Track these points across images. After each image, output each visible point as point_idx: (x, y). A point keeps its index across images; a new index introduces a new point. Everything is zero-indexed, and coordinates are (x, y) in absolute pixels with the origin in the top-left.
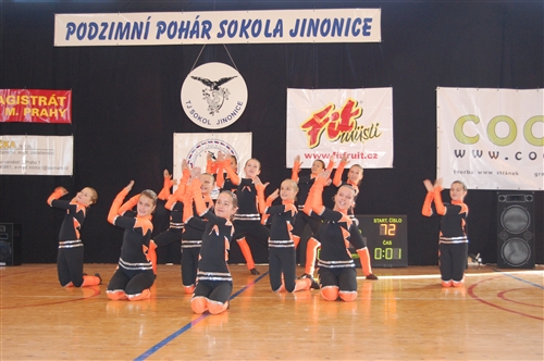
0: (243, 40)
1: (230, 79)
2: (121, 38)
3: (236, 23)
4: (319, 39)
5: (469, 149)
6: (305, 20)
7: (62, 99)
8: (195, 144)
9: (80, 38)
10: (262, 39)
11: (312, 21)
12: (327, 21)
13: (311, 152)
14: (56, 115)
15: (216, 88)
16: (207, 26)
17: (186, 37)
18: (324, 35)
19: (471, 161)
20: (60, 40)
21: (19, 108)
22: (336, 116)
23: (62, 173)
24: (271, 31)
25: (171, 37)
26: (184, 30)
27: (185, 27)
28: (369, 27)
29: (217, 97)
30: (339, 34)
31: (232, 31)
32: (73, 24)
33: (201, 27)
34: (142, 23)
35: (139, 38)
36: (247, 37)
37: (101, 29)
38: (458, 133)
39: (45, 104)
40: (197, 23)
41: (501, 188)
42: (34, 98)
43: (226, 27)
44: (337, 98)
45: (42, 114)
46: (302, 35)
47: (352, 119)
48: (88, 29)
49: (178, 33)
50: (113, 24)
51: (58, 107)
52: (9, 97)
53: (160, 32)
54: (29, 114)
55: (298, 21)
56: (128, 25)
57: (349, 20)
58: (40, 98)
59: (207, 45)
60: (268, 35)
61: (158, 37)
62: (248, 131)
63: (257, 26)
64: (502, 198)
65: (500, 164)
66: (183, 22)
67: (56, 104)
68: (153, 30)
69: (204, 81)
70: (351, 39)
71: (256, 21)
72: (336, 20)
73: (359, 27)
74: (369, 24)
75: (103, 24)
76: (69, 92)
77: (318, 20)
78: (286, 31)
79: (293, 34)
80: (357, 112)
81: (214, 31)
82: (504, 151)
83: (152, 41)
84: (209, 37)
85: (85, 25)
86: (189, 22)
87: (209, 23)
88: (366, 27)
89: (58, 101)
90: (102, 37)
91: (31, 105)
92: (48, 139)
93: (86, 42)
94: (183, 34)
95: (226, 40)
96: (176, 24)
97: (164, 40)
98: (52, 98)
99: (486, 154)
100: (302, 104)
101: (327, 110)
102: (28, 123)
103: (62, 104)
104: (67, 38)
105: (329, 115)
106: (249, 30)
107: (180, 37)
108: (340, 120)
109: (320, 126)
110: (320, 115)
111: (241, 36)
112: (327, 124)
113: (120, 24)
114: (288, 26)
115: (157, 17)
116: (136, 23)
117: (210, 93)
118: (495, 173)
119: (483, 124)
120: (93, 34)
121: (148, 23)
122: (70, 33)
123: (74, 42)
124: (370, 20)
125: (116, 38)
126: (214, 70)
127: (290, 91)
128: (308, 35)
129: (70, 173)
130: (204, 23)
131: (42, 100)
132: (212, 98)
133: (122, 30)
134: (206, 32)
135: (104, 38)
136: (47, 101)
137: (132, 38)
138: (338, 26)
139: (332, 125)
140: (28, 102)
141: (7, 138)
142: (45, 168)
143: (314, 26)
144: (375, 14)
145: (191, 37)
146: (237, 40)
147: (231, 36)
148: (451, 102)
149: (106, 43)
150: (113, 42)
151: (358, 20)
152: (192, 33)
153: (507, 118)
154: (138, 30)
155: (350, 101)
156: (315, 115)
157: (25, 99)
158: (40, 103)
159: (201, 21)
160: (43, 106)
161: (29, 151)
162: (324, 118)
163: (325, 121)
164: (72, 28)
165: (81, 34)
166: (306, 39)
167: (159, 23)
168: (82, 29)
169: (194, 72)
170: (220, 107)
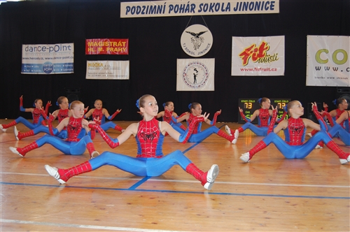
0: (211, 13)
1: (204, 32)
2: (152, 13)
3: (207, 5)
4: (248, 12)
5: (323, 66)
6: (241, 3)
7: (124, 43)
8: (187, 64)
9: (132, 14)
10: (220, 13)
11: (245, 3)
12: (251, 3)
13: (244, 68)
14: (122, 51)
15: (197, 37)
16: (193, 7)
17: (183, 12)
18: (251, 10)
19: (323, 72)
20: (123, 15)
21: (104, 48)
22: (256, 50)
23: (125, 78)
24: (224, 8)
25: (176, 12)
27: (182, 7)
28: (274, 6)
29: (198, 41)
30: (258, 9)
31: (205, 9)
32: (129, 7)
33: (190, 7)
34: (162, 6)
35: (160, 13)
36: (213, 12)
37: (142, 9)
38: (317, 58)
40: (188, 5)
41: (339, 86)
42: (111, 43)
43: (202, 7)
44: (257, 41)
45: (115, 50)
46: (240, 10)
47: (264, 52)
48: (136, 9)
49: (179, 10)
50: (148, 6)
51: (122, 47)
52: (100, 42)
53: (171, 10)
54: (109, 50)
55: (238, 3)
56: (155, 6)
57: (263, 2)
59: (193, 16)
60: (223, 10)
61: (170, 12)
62: (212, 58)
63: (218, 6)
64: (339, 91)
65: (338, 74)
66: (181, 5)
68: (167, 9)
69: (191, 34)
70: (264, 12)
71: (217, 4)
72: (257, 2)
73: (268, 5)
74: (273, 4)
75: (143, 7)
76: (128, 40)
77: (248, 3)
78: (232, 8)
79: (235, 10)
80: (267, 48)
81: (196, 10)
82: (341, 67)
83: (166, 14)
84: (194, 12)
85: (135, 7)
86: (184, 5)
87: (194, 5)
89: (122, 44)
90: (143, 13)
91: (110, 46)
92: (120, 62)
93: (135, 15)
94: (182, 10)
95: (203, 13)
96: (178, 6)
97: (173, 14)
98: (120, 42)
99: (331, 69)
100: (239, 44)
101: (252, 47)
102: (109, 55)
103: (124, 45)
104: (126, 14)
105: (253, 49)
106: (214, 8)
107: (180, 12)
108: (258, 52)
109: (248, 55)
110: (248, 50)
111: (210, 11)
112: (251, 55)
113: (151, 6)
114: (233, 6)
115: (169, 3)
116: (159, 6)
117: (195, 39)
118: (336, 78)
119: (331, 54)
120: (138, 11)
121: (165, 6)
122: (128, 11)
123: (130, 15)
124: (274, 2)
125: (149, 13)
126: (196, 28)
127: (233, 38)
128: (243, 10)
129: (128, 78)
130: (192, 5)
131: (115, 43)
132: (195, 42)
133: (152, 9)
134: (193, 9)
136: (117, 44)
137: (157, 13)
138: (258, 5)
139: (254, 54)
140: (108, 45)
141: (99, 62)
142: (117, 76)
143: (246, 6)
145: (185, 12)
146: (208, 13)
147: (205, 11)
148: (315, 43)
149: (145, 16)
150: (148, 15)
151: (268, 2)
152: (186, 10)
153: (342, 51)
154: (160, 9)
155: (263, 43)
156: (246, 50)
157: (107, 43)
158: (114, 45)
159: (190, 4)
160: (115, 47)
161: (109, 68)
162: (250, 51)
163: (251, 53)
164: (129, 9)
165: (133, 12)
166: (241, 12)
167: (170, 6)
168: (133, 9)
169: (187, 29)
170: (199, 46)
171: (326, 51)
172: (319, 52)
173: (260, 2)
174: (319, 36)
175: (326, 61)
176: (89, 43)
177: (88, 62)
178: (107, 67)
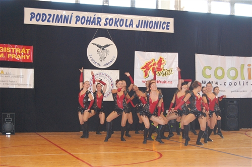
0: (115, 28)
1: (109, 45)
2: (58, 22)
3: (112, 19)
4: (148, 30)
6: (142, 21)
7: (28, 50)
9: (38, 21)
10: (124, 28)
11: (145, 21)
12: (151, 22)
13: (145, 80)
15: (103, 49)
16: (99, 20)
17: (89, 24)
18: (151, 28)
20: (27, 20)
21: (6, 54)
22: (155, 64)
23: (28, 87)
24: (128, 24)
25: (82, 24)
26: (89, 21)
27: (89, 19)
28: (169, 26)
29: (104, 53)
30: (157, 28)
31: (111, 23)
32: (34, 13)
33: (96, 20)
34: (68, 16)
35: (67, 23)
36: (117, 26)
37: (48, 17)
38: (203, 73)
39: (19, 52)
40: (94, 18)
42: (13, 49)
43: (108, 21)
45: (17, 57)
46: (141, 27)
47: (162, 66)
48: (41, 16)
49: (86, 22)
50: (54, 15)
53: (77, 21)
54: (11, 57)
55: (139, 21)
56: (62, 16)
57: (161, 22)
58: (17, 49)
59: (99, 29)
60: (126, 26)
61: (76, 23)
62: (118, 70)
63: (122, 22)
64: (227, 102)
66: (88, 17)
67: (25, 53)
68: (74, 20)
69: (97, 46)
70: (161, 31)
71: (121, 20)
72: (155, 22)
73: (165, 25)
75: (49, 15)
76: (32, 47)
77: (148, 21)
78: (134, 26)
79: (137, 27)
81: (103, 22)
82: (220, 82)
83: (73, 25)
84: (100, 25)
85: (40, 14)
86: (91, 17)
87: (100, 18)
88: (168, 26)
89: (26, 51)
90: (49, 21)
92: (21, 70)
93: (40, 23)
94: (88, 22)
95: (108, 27)
96: (85, 17)
97: (79, 25)
98: (23, 49)
100: (141, 58)
102: (10, 62)
103: (28, 53)
104: (31, 20)
106: (118, 23)
107: (87, 24)
108: (157, 66)
109: (149, 68)
110: (150, 63)
111: (115, 26)
112: (151, 68)
113: (58, 15)
114: (135, 23)
115: (76, 13)
116: (65, 16)
117: (100, 51)
120: (44, 19)
121: (72, 16)
122: (32, 18)
123: (34, 22)
124: (169, 23)
125: (56, 22)
126: (102, 41)
127: (136, 53)
128: (144, 28)
129: (32, 87)
130: (98, 18)
131: (18, 50)
132: (101, 54)
133: (59, 18)
134: (99, 22)
135: (50, 21)
136: (20, 51)
137: (64, 23)
138: (156, 24)
140: (10, 51)
142: (19, 85)
143: (146, 24)
144: (171, 20)
145: (92, 24)
146: (113, 27)
147: (110, 25)
148: (202, 61)
149: (51, 24)
150: (54, 24)
151: (164, 23)
152: (92, 22)
153: (221, 68)
154: (66, 19)
155: (161, 58)
156: (147, 64)
157: (9, 49)
158: (17, 52)
159: (96, 17)
160: (18, 53)
161: (11, 76)
162: (150, 65)
163: (151, 66)
164: (33, 15)
165: (38, 19)
166: (142, 29)
167: (77, 17)
168: (38, 16)
170: (105, 58)
171: (210, 68)
172: (205, 68)
173: (158, 22)
174: (204, 55)
175: (210, 77)
178: (7, 75)
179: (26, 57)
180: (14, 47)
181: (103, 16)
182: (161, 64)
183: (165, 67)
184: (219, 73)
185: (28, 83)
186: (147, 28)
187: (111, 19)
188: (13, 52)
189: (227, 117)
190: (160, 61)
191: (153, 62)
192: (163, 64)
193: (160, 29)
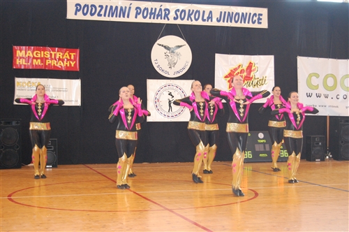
0: (189, 23)
1: (181, 46)
2: (112, 16)
3: (185, 11)
4: (233, 24)
5: (314, 92)
6: (225, 12)
7: (72, 54)
9: (85, 14)
10: (200, 22)
11: (229, 13)
12: (237, 14)
14: (68, 65)
15: (173, 52)
16: (167, 12)
17: (154, 18)
18: (236, 22)
20: (71, 15)
21: (43, 60)
22: (242, 71)
23: (73, 104)
24: (205, 18)
25: (145, 17)
26: (152, 14)
27: (153, 11)
28: (261, 19)
29: (174, 57)
30: (245, 22)
31: (182, 17)
32: (80, 5)
33: (163, 13)
34: (126, 7)
35: (124, 17)
36: (192, 20)
37: (98, 9)
38: (309, 83)
39: (61, 57)
40: (161, 10)
42: (53, 53)
43: (179, 14)
44: (241, 60)
45: (59, 64)
46: (224, 21)
47: (252, 74)
48: (90, 8)
49: (149, 16)
50: (107, 6)
51: (71, 60)
52: (35, 52)
53: (137, 14)
54: (50, 64)
55: (221, 12)
56: (117, 7)
57: (250, 14)
58: (58, 53)
59: (167, 24)
60: (204, 20)
61: (136, 17)
62: (192, 79)
63: (197, 14)
64: (341, 122)
66: (152, 9)
67: (69, 58)
68: (133, 12)
69: (165, 47)
70: (251, 25)
71: (197, 11)
72: (243, 13)
73: (255, 18)
74: (261, 17)
75: (100, 6)
76: (78, 51)
77: (233, 13)
78: (214, 20)
79: (218, 21)
81: (172, 15)
82: (331, 94)
83: (132, 19)
84: (168, 19)
85: (88, 6)
86: (156, 9)
87: (168, 10)
88: (259, 19)
89: (70, 56)
90: (99, 15)
92: (64, 81)
93: (88, 17)
94: (152, 16)
95: (179, 22)
96: (147, 9)
97: (140, 19)
98: (67, 54)
99: (323, 96)
100: (224, 64)
101: (239, 67)
103: (72, 58)
104: (76, 14)
105: (239, 71)
106: (193, 17)
107: (150, 18)
108: (245, 74)
110: (236, 69)
111: (188, 20)
113: (111, 7)
114: (216, 16)
115: (136, 4)
116: (121, 8)
117: (169, 55)
118: (327, 106)
120: (93, 12)
121: (130, 8)
122: (77, 10)
123: (80, 16)
124: (261, 15)
125: (109, 16)
126: (172, 40)
127: (218, 56)
128: (227, 22)
129: (79, 104)
130: (165, 10)
131: (59, 55)
132: (170, 58)
133: (113, 11)
134: (166, 16)
135: (101, 15)
136: (63, 56)
137: (120, 17)
138: (244, 17)
140: (49, 56)
141: (35, 80)
143: (230, 17)
144: (264, 12)
145: (157, 18)
146: (185, 22)
147: (182, 19)
149: (102, 18)
150: (107, 19)
151: (255, 15)
152: (158, 16)
153: (333, 76)
154: (123, 12)
155: (250, 63)
156: (231, 71)
157: (47, 54)
158: (58, 57)
159: (163, 8)
160: (59, 59)
161: (51, 90)
162: (236, 72)
163: (237, 74)
164: (79, 7)
165: (85, 12)
166: (225, 24)
167: (137, 8)
168: (86, 8)
169: (159, 41)
170: (175, 64)
171: (317, 76)
172: (310, 76)
173: (246, 14)
174: (310, 58)
175: (317, 87)
176: (18, 52)
177: (17, 80)
179: (70, 64)
180: (54, 51)
181: (173, 7)
182: (251, 71)
183: (256, 74)
184: (330, 82)
185: (74, 99)
186: (231, 22)
187: (183, 11)
188: (53, 57)
189: (340, 142)
190: (250, 67)
191: (241, 69)
192: (254, 70)
193: (249, 23)
